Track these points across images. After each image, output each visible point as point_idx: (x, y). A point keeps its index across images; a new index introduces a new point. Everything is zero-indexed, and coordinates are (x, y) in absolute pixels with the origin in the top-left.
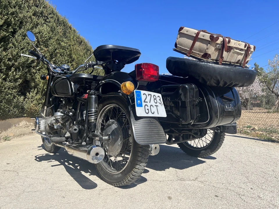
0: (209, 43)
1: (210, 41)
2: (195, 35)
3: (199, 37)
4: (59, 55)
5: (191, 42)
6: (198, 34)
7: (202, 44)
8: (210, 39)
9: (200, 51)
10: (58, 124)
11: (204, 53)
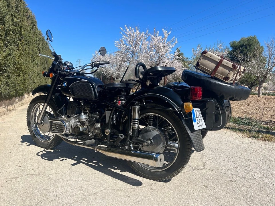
0: (231, 70)
1: (232, 68)
2: (219, 61)
3: (222, 63)
4: (11, 33)
5: (214, 66)
6: (221, 61)
7: (224, 69)
8: (233, 67)
9: (222, 74)
10: (84, 127)
11: (226, 76)
